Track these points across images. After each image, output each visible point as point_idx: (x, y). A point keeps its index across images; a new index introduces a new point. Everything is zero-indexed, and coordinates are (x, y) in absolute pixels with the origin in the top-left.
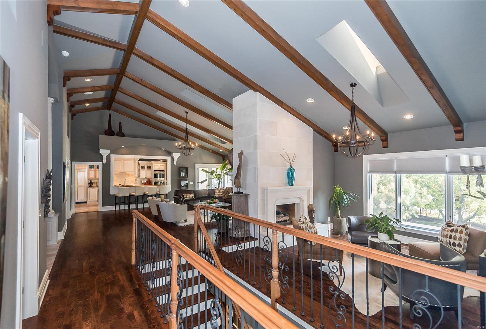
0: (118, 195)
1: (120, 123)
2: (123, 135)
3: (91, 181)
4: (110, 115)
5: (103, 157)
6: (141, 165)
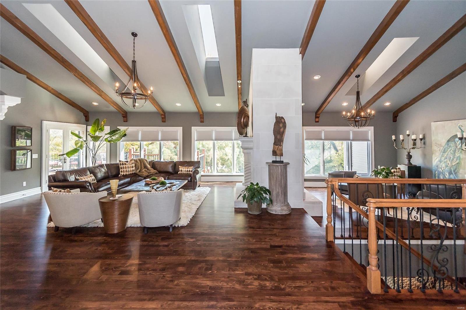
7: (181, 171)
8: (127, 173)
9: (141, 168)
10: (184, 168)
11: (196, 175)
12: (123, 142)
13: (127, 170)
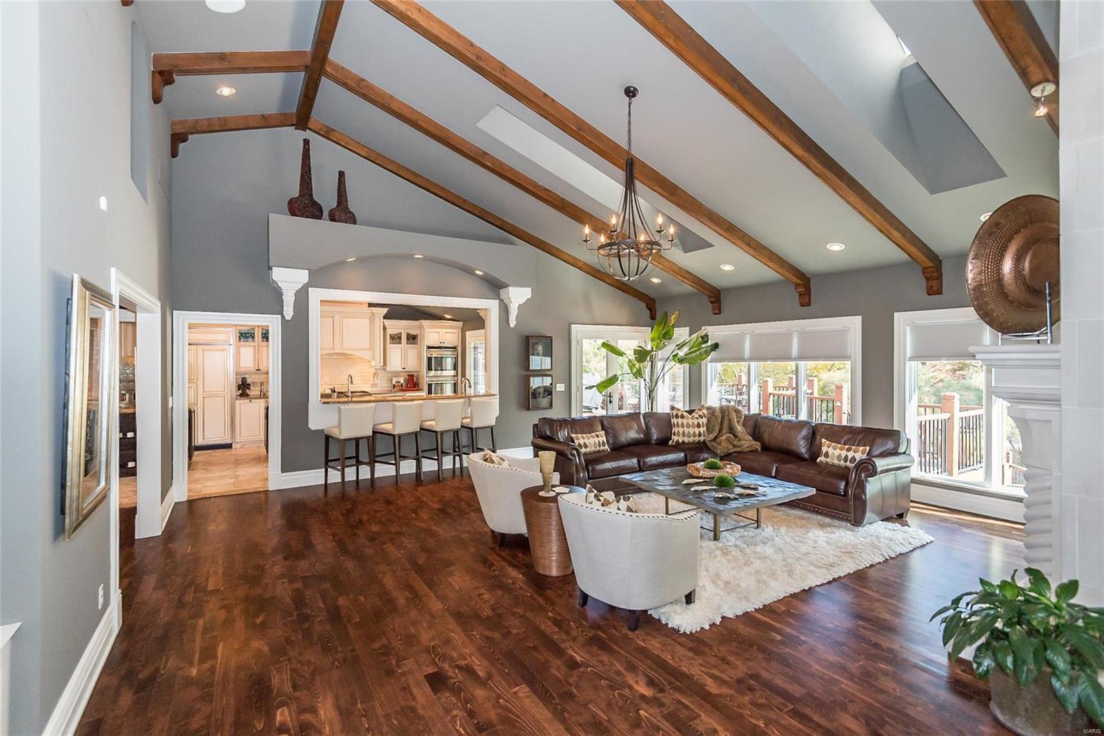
0: (335, 433)
1: (341, 174)
2: (352, 219)
3: (244, 379)
4: (306, 142)
5: (284, 298)
6: (389, 332)
7: (827, 455)
8: (686, 440)
9: (720, 431)
10: (835, 448)
11: (867, 477)
12: (713, 364)
13: (686, 432)
